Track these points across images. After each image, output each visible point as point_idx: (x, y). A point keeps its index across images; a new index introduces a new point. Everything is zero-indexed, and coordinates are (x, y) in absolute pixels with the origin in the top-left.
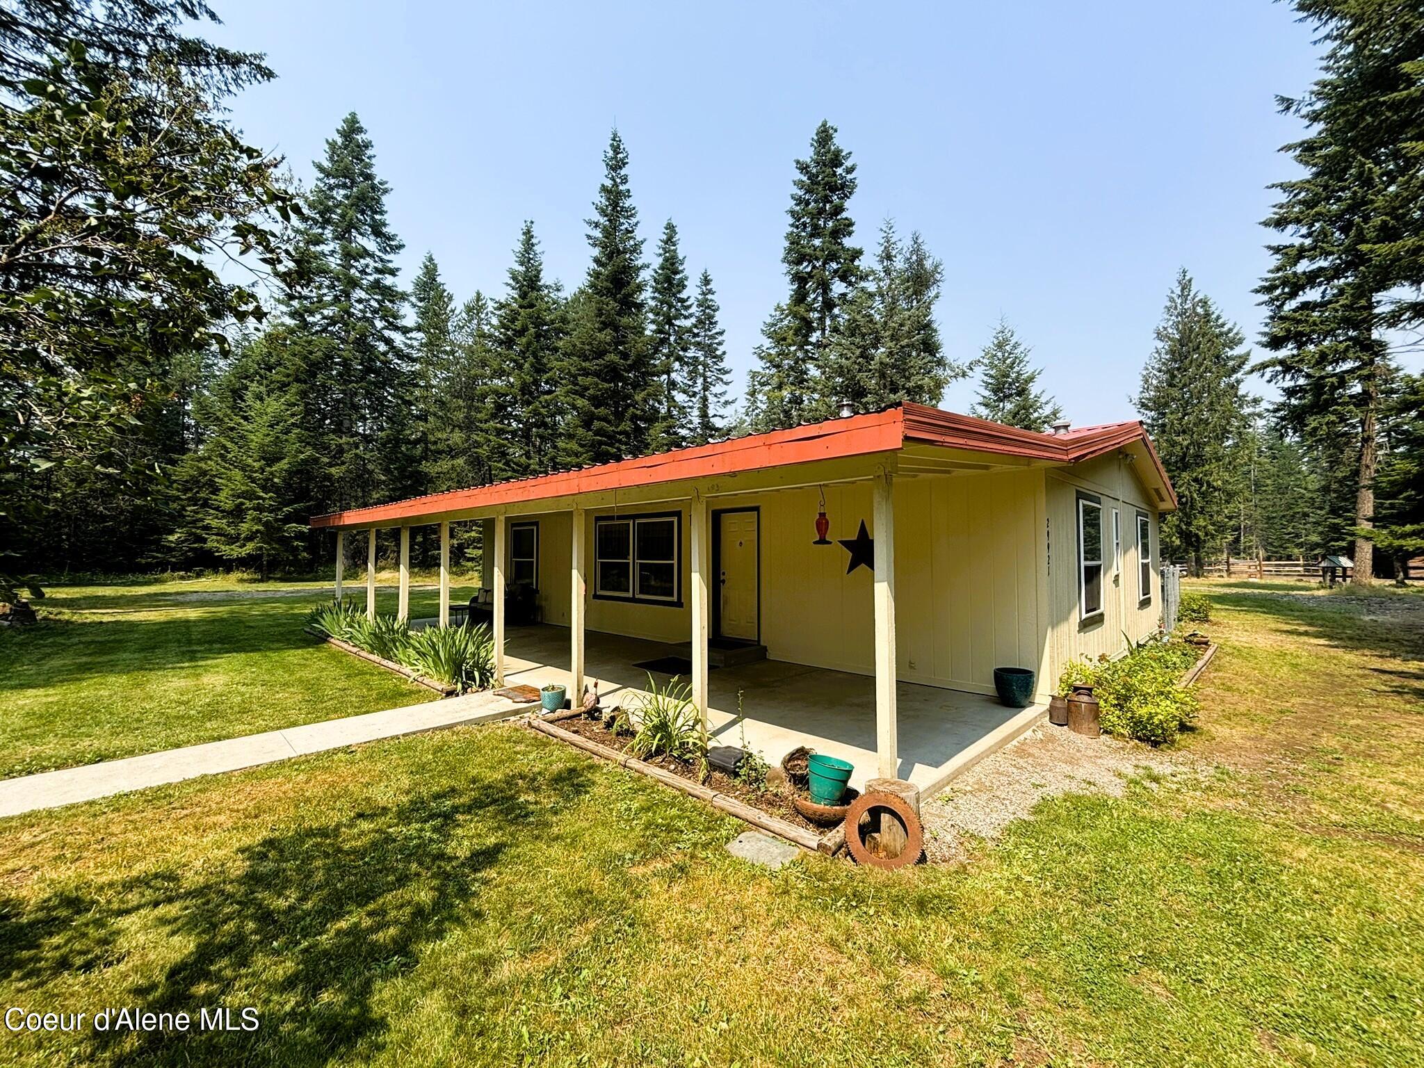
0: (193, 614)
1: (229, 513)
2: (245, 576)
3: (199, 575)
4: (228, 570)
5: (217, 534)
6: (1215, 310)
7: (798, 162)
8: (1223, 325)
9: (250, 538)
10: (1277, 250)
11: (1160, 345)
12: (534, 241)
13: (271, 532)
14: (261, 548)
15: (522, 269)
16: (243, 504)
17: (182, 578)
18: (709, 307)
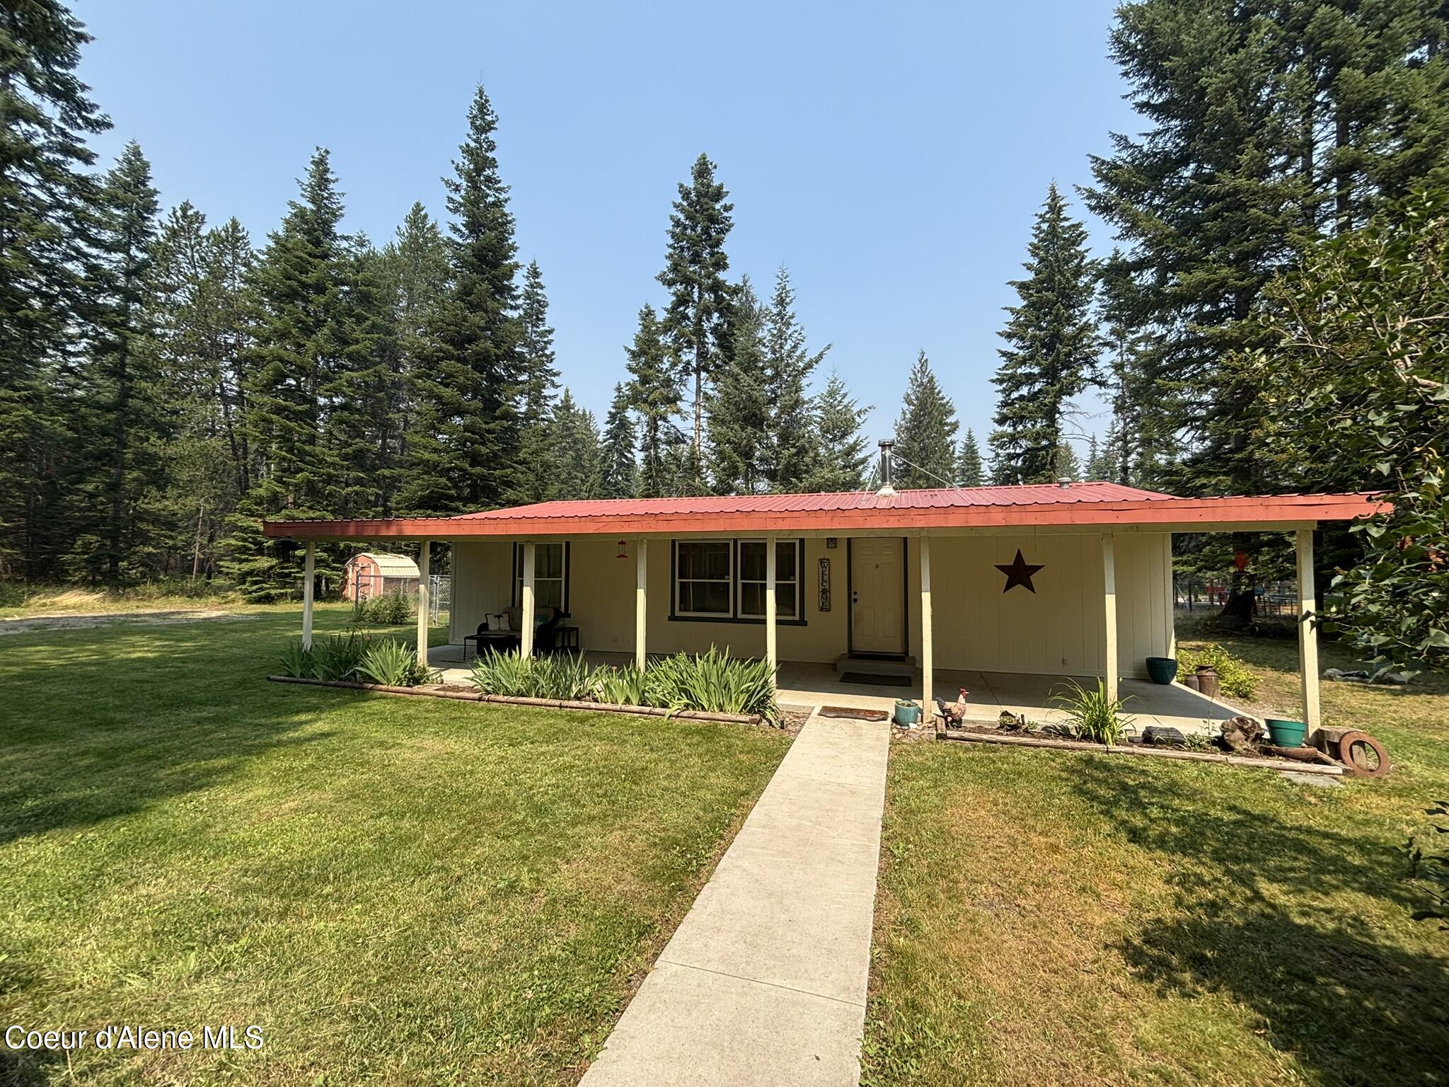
6: (939, 385)
7: (681, 186)
8: (943, 398)
10: (1004, 354)
11: (906, 406)
12: (329, 176)
15: (310, 206)
18: (538, 301)
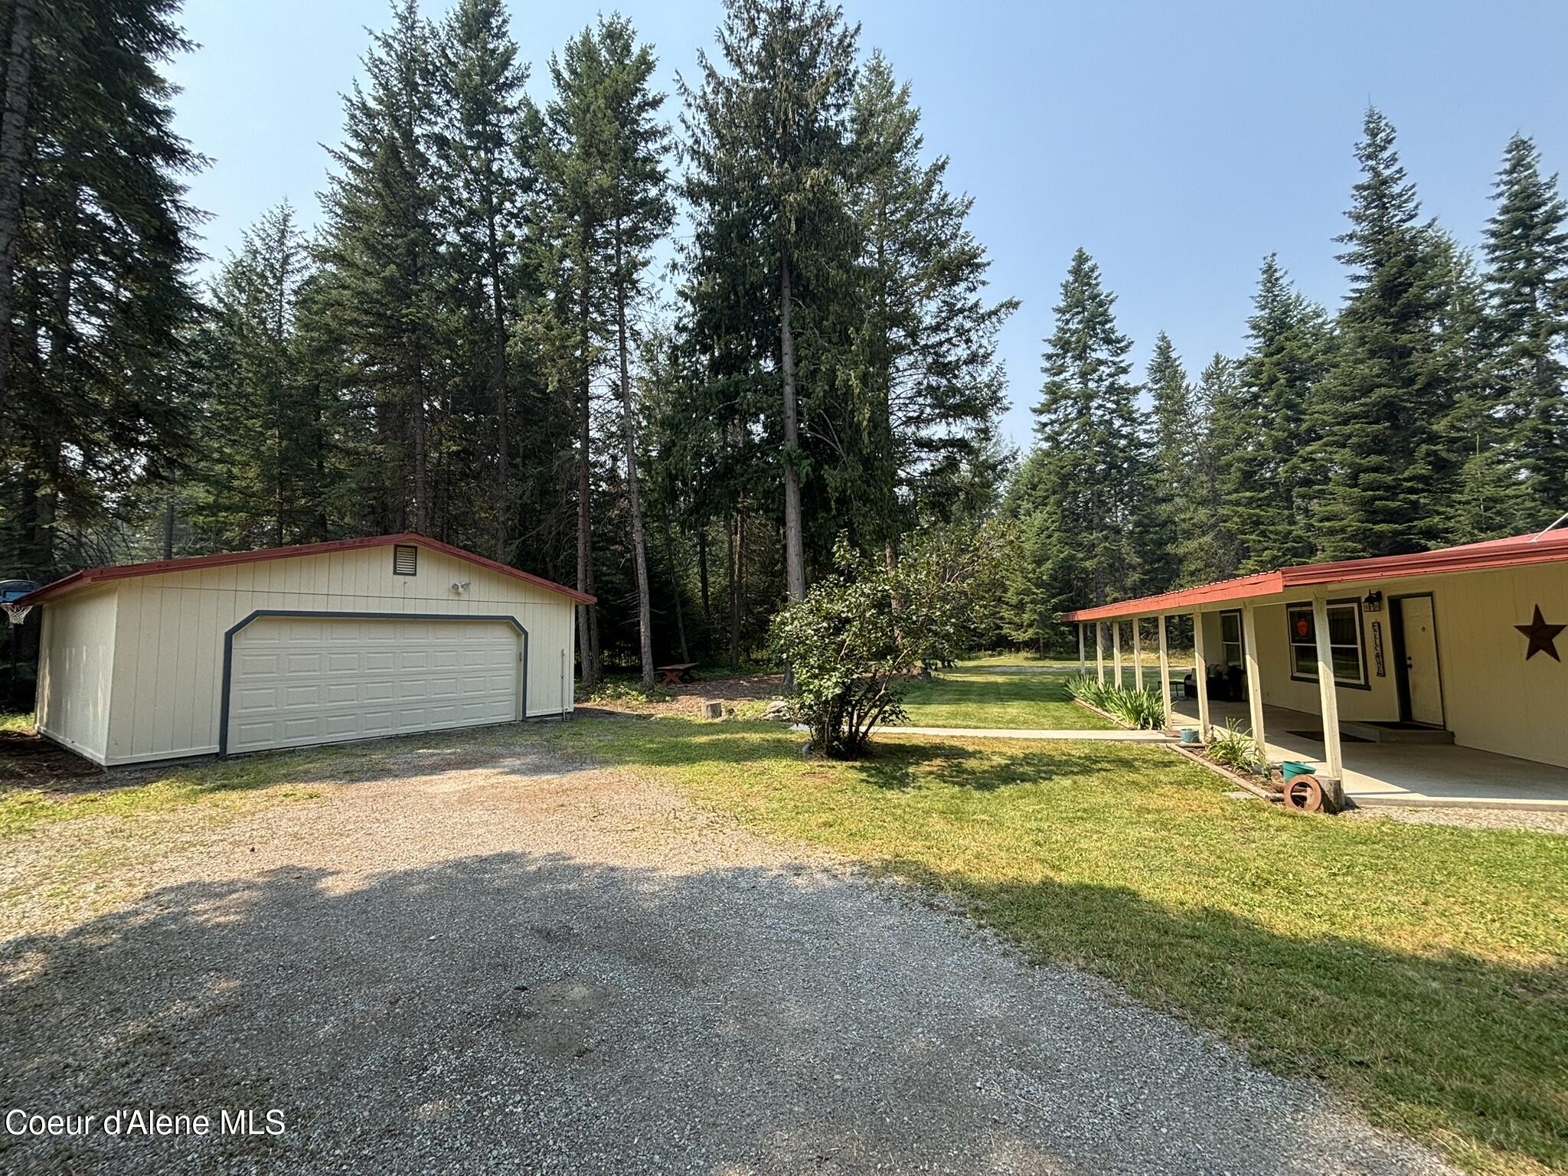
0: (1000, 679)
1: (1016, 607)
2: (1029, 655)
3: (1000, 654)
4: (1018, 651)
5: (1009, 623)
9: (1030, 625)
12: (1276, 276)
13: (1044, 620)
14: (1038, 633)
15: (1265, 313)
16: (1023, 599)
17: (991, 656)
